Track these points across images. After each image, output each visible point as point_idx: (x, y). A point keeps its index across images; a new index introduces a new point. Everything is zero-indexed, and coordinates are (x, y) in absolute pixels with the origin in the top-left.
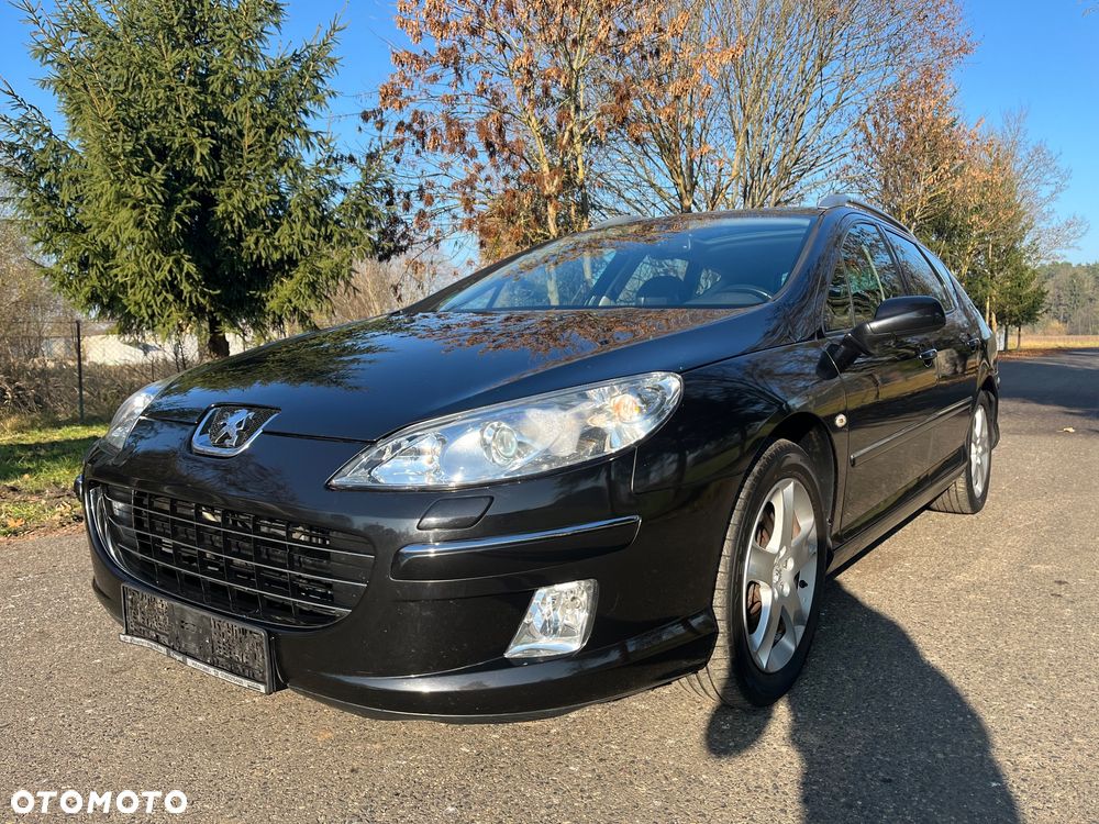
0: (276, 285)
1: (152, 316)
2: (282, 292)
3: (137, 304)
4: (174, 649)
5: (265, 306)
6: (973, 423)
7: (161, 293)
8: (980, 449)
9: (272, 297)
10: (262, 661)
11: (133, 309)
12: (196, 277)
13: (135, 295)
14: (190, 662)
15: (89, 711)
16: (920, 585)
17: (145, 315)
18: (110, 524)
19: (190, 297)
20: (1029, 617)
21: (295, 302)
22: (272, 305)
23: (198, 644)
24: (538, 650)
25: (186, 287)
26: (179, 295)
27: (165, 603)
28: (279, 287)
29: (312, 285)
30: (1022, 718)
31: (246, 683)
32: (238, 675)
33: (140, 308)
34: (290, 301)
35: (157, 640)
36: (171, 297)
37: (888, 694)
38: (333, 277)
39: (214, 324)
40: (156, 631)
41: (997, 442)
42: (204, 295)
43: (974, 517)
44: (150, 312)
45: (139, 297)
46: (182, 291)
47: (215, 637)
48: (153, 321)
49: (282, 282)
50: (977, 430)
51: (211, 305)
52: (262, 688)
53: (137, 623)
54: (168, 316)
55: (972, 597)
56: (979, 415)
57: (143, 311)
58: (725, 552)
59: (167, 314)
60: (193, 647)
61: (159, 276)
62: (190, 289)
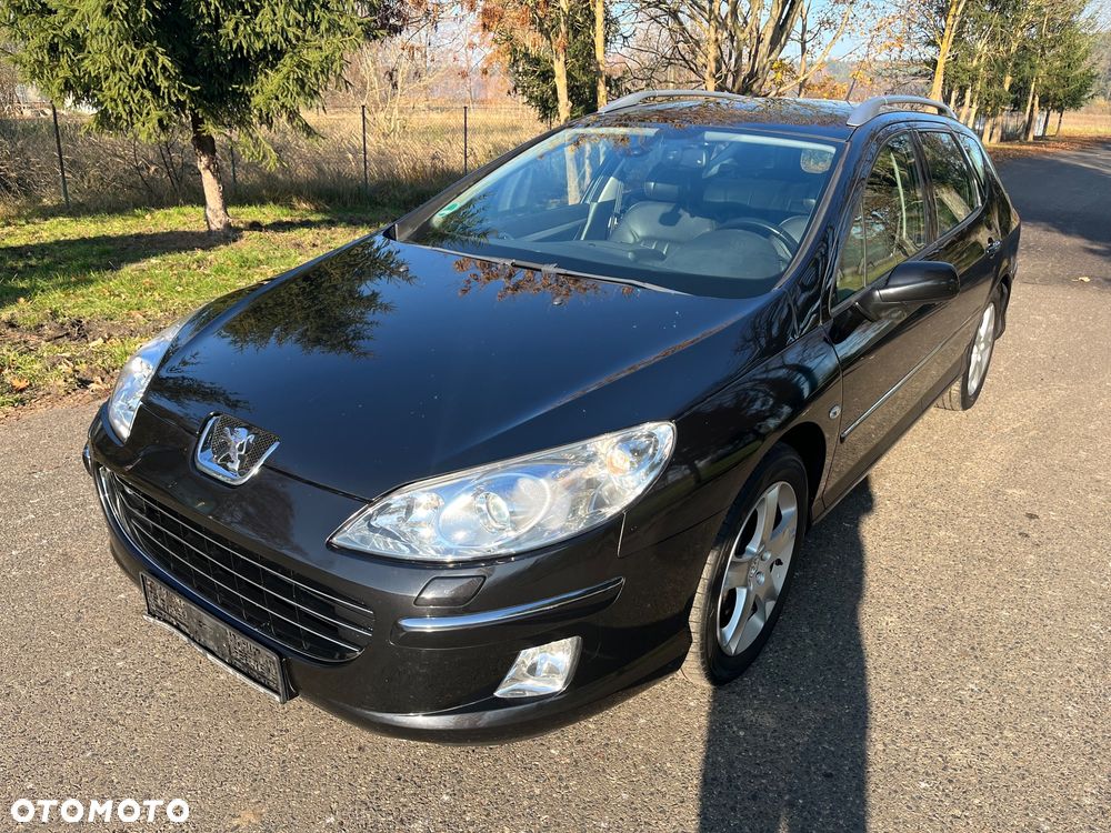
0: (261, 77)
1: (131, 113)
2: (268, 86)
3: (113, 100)
4: (195, 641)
5: (250, 101)
6: (980, 325)
7: (137, 88)
8: (982, 346)
9: (257, 91)
10: (274, 674)
11: (109, 105)
12: (172, 71)
13: (110, 89)
14: (210, 657)
15: (120, 664)
16: (895, 516)
17: (123, 113)
18: (121, 501)
19: (169, 93)
20: (991, 564)
21: (282, 100)
22: (257, 100)
23: (216, 644)
24: (524, 691)
25: (162, 83)
26: (156, 90)
27: (183, 603)
28: (264, 80)
29: (301, 82)
30: (961, 702)
31: (262, 690)
32: (255, 680)
33: (117, 106)
34: (277, 98)
35: (177, 627)
36: (148, 94)
37: (843, 664)
38: (322, 72)
39: (197, 122)
40: (175, 618)
41: (1002, 332)
42: (182, 90)
43: (963, 414)
44: (127, 108)
45: (114, 93)
46: (160, 87)
47: (231, 643)
48: (132, 119)
49: (266, 74)
50: (982, 331)
51: (192, 101)
52: (277, 698)
53: (157, 606)
54: (148, 114)
55: (942, 533)
56: (988, 314)
57: (120, 108)
58: (704, 575)
59: (145, 111)
60: (211, 644)
61: (133, 70)
62: (167, 85)
